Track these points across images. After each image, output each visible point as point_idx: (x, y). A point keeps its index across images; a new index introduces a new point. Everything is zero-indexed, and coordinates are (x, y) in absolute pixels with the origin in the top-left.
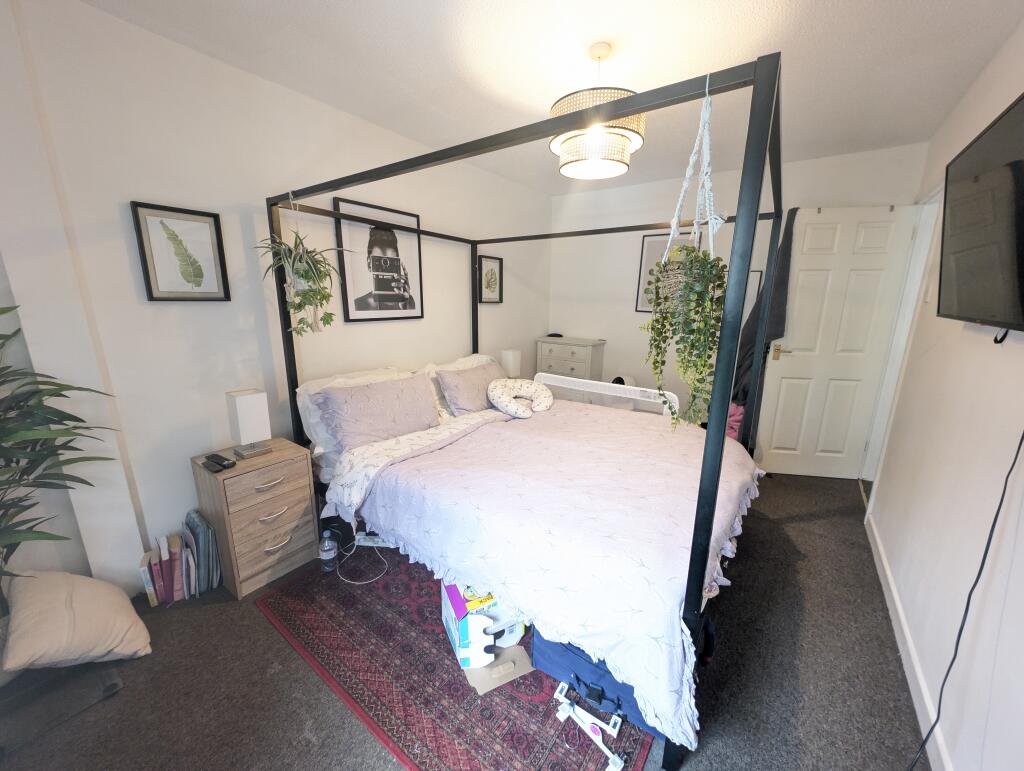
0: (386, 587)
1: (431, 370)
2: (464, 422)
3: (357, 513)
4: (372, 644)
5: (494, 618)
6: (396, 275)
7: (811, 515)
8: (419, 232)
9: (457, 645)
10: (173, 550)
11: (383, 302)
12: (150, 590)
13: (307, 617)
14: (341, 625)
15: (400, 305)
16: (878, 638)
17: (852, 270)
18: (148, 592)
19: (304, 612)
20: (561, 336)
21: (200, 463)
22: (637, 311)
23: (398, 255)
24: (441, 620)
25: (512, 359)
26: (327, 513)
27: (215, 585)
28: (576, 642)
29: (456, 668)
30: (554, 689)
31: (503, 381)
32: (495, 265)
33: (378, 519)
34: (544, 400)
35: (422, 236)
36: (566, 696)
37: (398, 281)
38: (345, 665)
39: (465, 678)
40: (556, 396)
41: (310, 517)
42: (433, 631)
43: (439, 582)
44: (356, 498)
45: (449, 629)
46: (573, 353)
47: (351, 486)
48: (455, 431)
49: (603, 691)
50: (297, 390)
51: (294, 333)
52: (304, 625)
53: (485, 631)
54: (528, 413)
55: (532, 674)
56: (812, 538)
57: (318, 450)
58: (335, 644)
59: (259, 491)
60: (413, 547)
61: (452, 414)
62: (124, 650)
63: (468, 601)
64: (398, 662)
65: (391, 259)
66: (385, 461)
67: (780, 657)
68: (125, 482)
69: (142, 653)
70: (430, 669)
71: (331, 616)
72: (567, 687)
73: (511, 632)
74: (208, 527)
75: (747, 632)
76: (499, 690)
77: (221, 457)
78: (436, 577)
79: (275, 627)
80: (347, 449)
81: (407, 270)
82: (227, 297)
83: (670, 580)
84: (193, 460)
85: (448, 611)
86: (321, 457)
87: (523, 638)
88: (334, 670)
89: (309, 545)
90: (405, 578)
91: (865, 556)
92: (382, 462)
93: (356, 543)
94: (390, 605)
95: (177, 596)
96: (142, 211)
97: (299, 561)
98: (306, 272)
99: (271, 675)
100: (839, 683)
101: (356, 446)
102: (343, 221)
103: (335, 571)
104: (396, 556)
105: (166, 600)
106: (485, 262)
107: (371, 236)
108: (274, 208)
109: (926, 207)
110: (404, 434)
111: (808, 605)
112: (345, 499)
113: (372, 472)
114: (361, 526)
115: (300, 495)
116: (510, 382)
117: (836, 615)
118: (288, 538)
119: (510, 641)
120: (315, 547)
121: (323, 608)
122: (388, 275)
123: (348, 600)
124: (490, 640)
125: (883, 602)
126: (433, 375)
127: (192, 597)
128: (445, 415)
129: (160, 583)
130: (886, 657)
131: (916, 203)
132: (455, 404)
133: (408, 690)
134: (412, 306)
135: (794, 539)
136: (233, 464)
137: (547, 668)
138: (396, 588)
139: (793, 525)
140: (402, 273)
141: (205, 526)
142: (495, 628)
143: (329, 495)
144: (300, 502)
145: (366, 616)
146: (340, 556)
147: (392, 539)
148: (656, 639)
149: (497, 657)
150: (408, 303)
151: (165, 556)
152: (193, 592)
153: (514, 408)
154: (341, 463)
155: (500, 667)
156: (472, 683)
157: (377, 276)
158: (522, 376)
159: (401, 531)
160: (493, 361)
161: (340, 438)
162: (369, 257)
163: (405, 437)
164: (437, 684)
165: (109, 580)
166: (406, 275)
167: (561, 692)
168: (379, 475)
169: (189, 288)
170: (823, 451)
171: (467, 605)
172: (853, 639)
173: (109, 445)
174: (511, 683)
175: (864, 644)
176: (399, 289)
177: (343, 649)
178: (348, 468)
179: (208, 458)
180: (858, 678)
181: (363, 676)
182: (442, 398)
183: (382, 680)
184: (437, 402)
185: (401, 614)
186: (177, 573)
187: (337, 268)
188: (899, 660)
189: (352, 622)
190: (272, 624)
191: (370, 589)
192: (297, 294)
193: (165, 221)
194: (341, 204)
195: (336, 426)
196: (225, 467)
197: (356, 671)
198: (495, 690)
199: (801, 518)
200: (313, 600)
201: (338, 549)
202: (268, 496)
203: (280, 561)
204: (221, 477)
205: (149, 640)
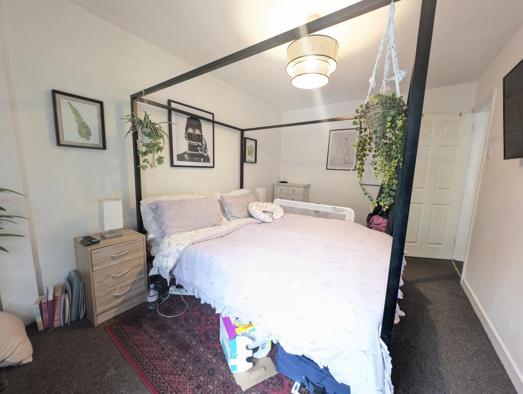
0: (186, 319)
1: (218, 196)
2: (234, 223)
3: (171, 272)
4: (175, 356)
5: (253, 339)
6: (200, 144)
7: (430, 279)
8: (213, 122)
9: (229, 356)
10: (56, 294)
11: (193, 158)
12: (39, 320)
13: (136, 337)
14: (157, 343)
15: (202, 160)
16: (485, 352)
17: (441, 146)
18: (37, 321)
19: (134, 334)
20: (287, 182)
21: (78, 241)
22: (327, 169)
23: (201, 133)
24: (219, 340)
25: (261, 192)
26: (153, 272)
27: (81, 317)
28: (308, 355)
29: (228, 372)
30: (291, 386)
31: (257, 203)
32: (253, 143)
33: (183, 277)
34: (279, 213)
35: (215, 124)
36: (299, 392)
37: (201, 147)
38: (157, 370)
39: (234, 379)
40: (285, 211)
41: (143, 276)
42: (214, 347)
43: (219, 315)
44: (170, 263)
45: (224, 346)
46: (294, 191)
47: (168, 256)
48: (230, 228)
49: (324, 388)
50: (141, 202)
51: (141, 168)
52: (134, 343)
53: (247, 348)
54: (270, 220)
55: (276, 376)
56: (433, 292)
57: (150, 236)
58: (152, 355)
59: (113, 258)
60: (204, 293)
61: (229, 220)
62: (13, 360)
63: (236, 327)
64: (191, 368)
65: (198, 135)
66: (190, 242)
67: (429, 365)
68: (31, 251)
69: (25, 362)
70: (211, 373)
71: (151, 337)
72: (299, 385)
73: (263, 348)
74: (80, 281)
75: (407, 349)
76: (255, 387)
77: (92, 238)
78: (217, 312)
79: (115, 345)
80: (167, 235)
81: (207, 142)
82: (104, 147)
83: (370, 311)
84: (75, 239)
85: (224, 334)
86: (152, 240)
87: (270, 352)
88: (149, 373)
89: (141, 293)
90: (198, 314)
91: (466, 302)
92: (187, 242)
93: (170, 293)
94: (188, 331)
95: (56, 324)
96: (57, 96)
97: (135, 303)
98: (150, 133)
99: (108, 377)
100: (469, 382)
101: (173, 234)
102: (172, 112)
103: (156, 309)
104: (193, 301)
105: (49, 327)
106: (248, 141)
107: (188, 122)
108: (135, 100)
109: (478, 114)
110: (201, 228)
111: (440, 332)
112: (164, 264)
113: (181, 248)
114: (173, 280)
115: (138, 262)
116: (261, 204)
117: (457, 338)
118: (129, 288)
119: (262, 354)
120: (145, 294)
121: (146, 332)
122: (196, 143)
123: (162, 328)
124: (250, 354)
125: (483, 329)
126: (219, 198)
127: (65, 324)
128: (224, 220)
129: (46, 316)
130: (494, 365)
131: (473, 112)
132: (230, 214)
133: (197, 388)
134: (208, 161)
135: (423, 292)
136: (98, 242)
137: (286, 372)
138: (193, 320)
139: (421, 284)
140: (204, 143)
141: (78, 280)
142: (253, 345)
143: (155, 262)
144: (137, 266)
145: (173, 337)
146: (159, 300)
147: (191, 289)
148: (364, 352)
149: (254, 364)
150: (207, 159)
151: (51, 298)
152: (66, 322)
153: (263, 217)
154: (163, 243)
155: (257, 371)
156: (238, 383)
157: (190, 143)
158: (267, 201)
159: (197, 283)
160: (251, 193)
161: (164, 229)
162: (186, 133)
163: (201, 230)
164: (216, 383)
165: (12, 313)
166: (206, 144)
167: (296, 389)
168: (185, 249)
169: (82, 141)
170: (431, 244)
171: (236, 329)
172: (471, 353)
173: (22, 227)
174: (263, 382)
175: (478, 356)
176: (202, 151)
177: (157, 359)
178: (168, 245)
179: (84, 238)
180: (480, 379)
181: (168, 377)
182: (223, 211)
183: (180, 380)
184: (221, 213)
185: (194, 336)
186: (57, 310)
187: (168, 134)
188: (502, 367)
189: (164, 341)
190: (113, 342)
191: (176, 320)
192: (143, 145)
193: (71, 102)
194: (172, 103)
195: (162, 222)
196: (93, 243)
197: (164, 374)
198: (253, 387)
199: (424, 281)
200: (141, 327)
201: (159, 296)
202: (118, 261)
203: (123, 302)
204: (89, 248)
205: (32, 352)
